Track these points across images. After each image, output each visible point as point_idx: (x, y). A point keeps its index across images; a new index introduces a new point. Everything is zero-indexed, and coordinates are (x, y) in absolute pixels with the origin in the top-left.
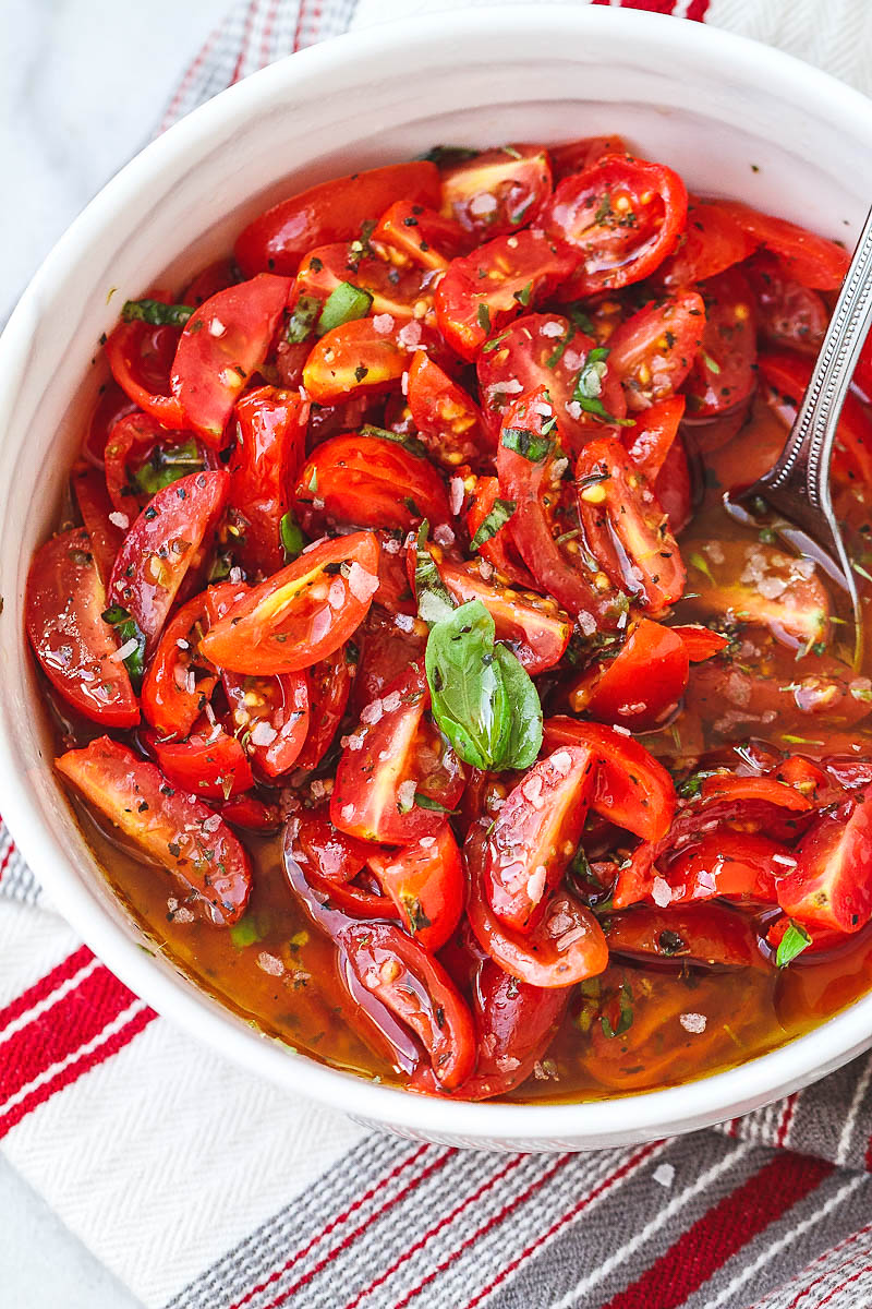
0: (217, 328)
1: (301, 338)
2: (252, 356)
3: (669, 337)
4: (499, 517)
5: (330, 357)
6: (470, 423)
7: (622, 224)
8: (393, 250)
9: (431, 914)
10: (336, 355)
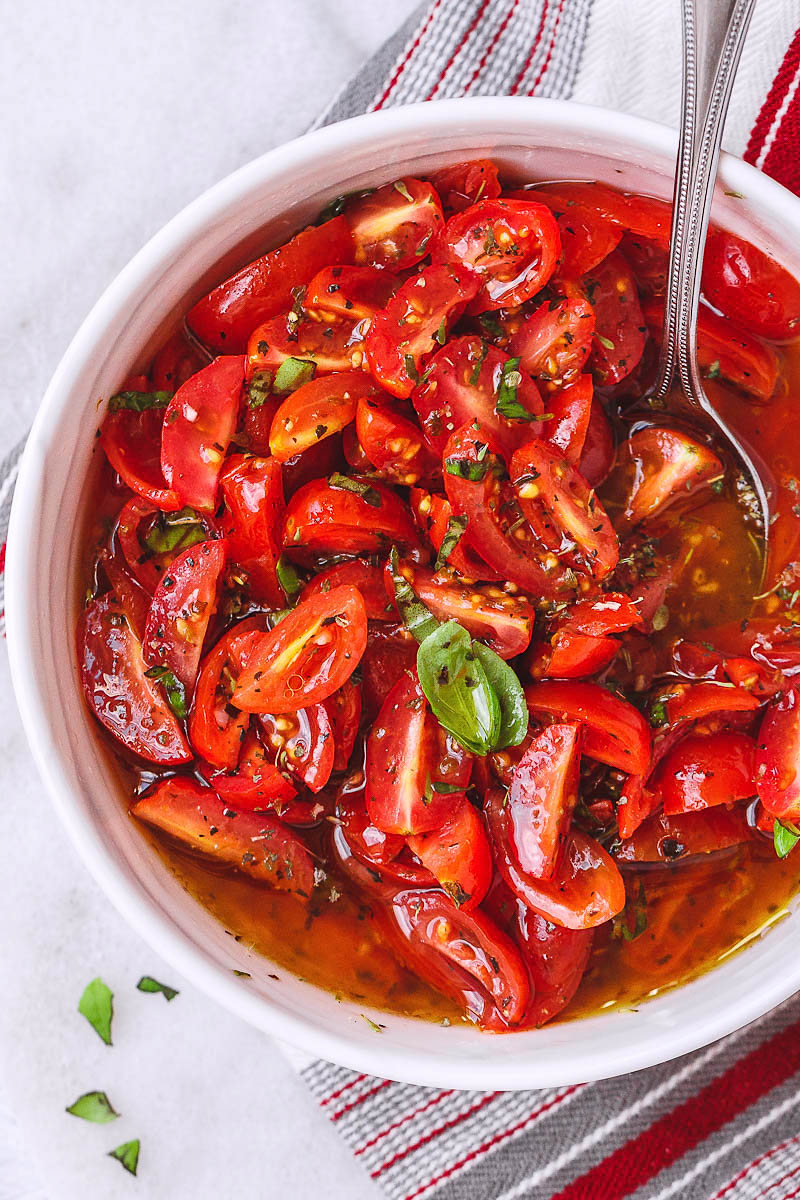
0: (191, 414)
1: (262, 402)
2: (224, 429)
3: (567, 335)
4: (457, 531)
5: (289, 426)
6: (416, 448)
7: (508, 253)
8: (323, 313)
9: (468, 890)
10: (294, 422)
